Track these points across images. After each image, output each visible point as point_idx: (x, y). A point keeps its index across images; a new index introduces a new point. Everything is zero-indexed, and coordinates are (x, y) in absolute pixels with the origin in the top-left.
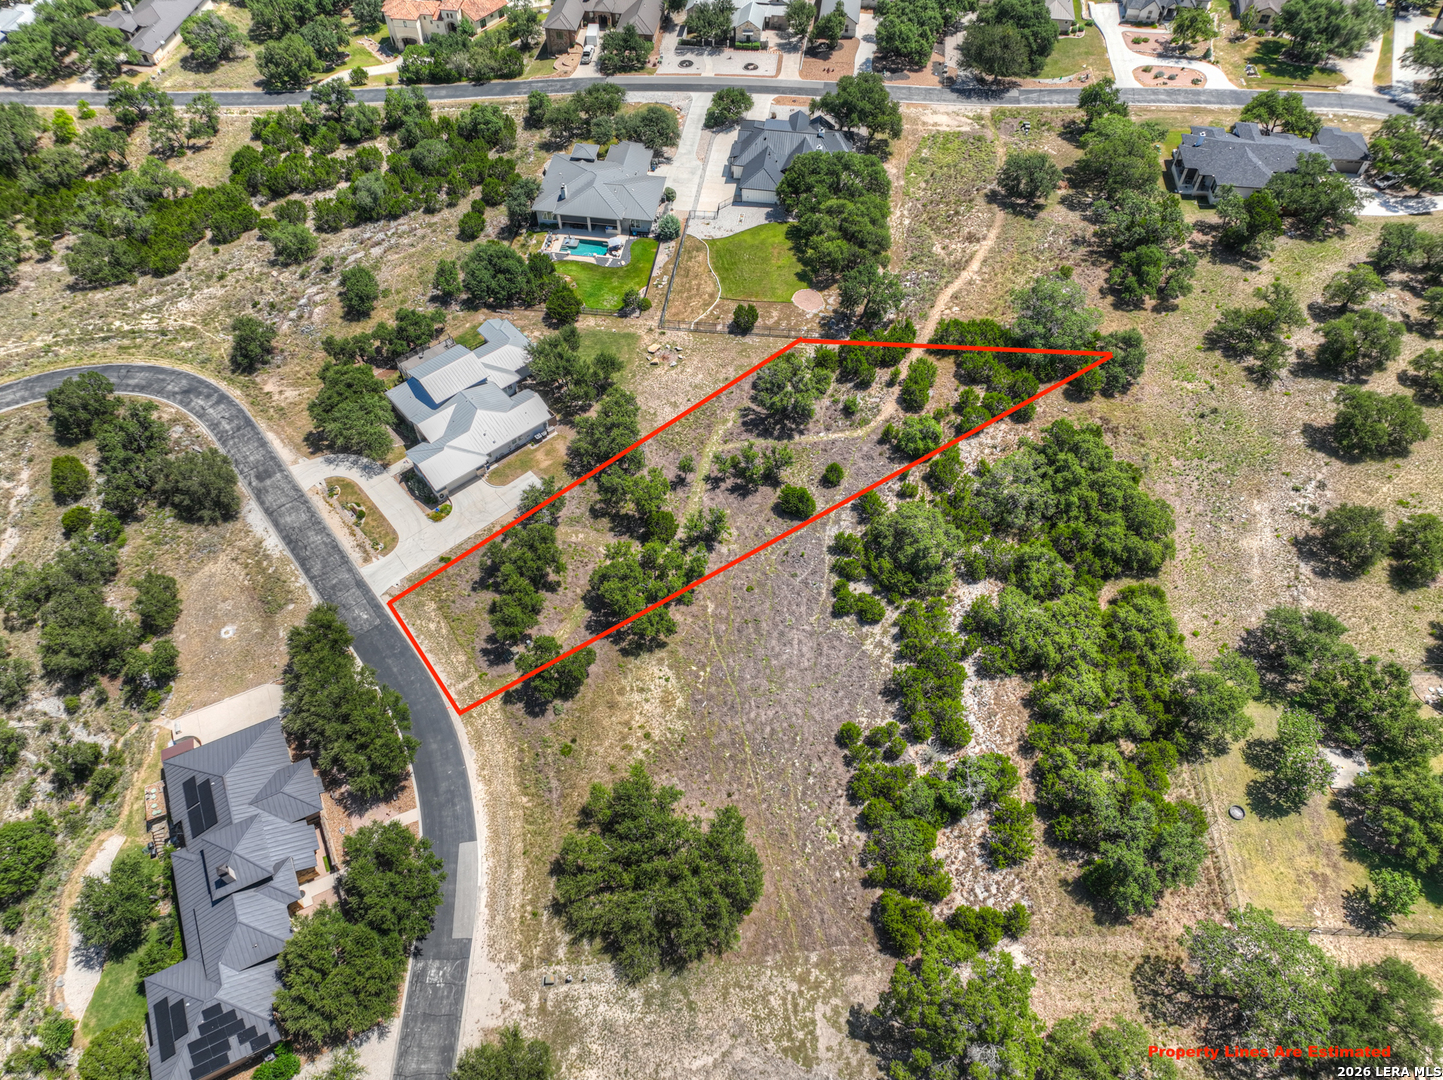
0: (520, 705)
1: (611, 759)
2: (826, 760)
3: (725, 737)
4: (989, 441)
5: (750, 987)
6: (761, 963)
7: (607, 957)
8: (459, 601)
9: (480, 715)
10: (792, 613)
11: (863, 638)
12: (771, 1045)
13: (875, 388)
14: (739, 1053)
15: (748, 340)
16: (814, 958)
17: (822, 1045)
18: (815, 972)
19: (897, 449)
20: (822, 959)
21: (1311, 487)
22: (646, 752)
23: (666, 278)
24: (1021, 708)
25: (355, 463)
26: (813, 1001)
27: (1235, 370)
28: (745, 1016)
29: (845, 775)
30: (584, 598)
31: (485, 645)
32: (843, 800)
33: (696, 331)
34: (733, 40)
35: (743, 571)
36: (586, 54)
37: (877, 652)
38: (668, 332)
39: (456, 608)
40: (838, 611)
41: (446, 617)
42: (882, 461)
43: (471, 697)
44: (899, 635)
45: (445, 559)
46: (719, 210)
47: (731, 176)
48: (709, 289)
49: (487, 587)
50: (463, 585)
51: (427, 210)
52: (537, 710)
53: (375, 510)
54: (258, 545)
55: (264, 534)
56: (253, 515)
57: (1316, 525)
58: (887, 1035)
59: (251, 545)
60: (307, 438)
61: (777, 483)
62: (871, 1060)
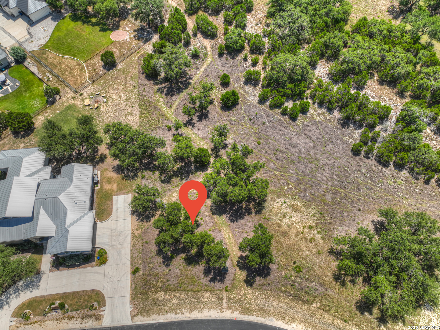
0: (258, 278)
1: (314, 251)
2: (361, 164)
3: (329, 197)
4: (252, 25)
7: (419, 310)
8: (170, 278)
9: (249, 303)
10: (283, 135)
11: (312, 118)
13: (192, 41)
15: (119, 67)
19: (229, 53)
22: (318, 233)
23: (48, 74)
24: (382, 87)
25: (17, 291)
29: (372, 162)
30: (213, 214)
31: (209, 278)
32: (384, 169)
33: (93, 82)
35: (247, 140)
38: (83, 92)
39: (173, 282)
40: (293, 118)
41: (175, 290)
42: (231, 62)
43: (235, 302)
44: (321, 105)
45: (135, 272)
46: (29, 33)
47: (12, 17)
48: (74, 63)
49: (172, 258)
50: (160, 270)
52: (266, 272)
53: (66, 295)
61: (211, 103)
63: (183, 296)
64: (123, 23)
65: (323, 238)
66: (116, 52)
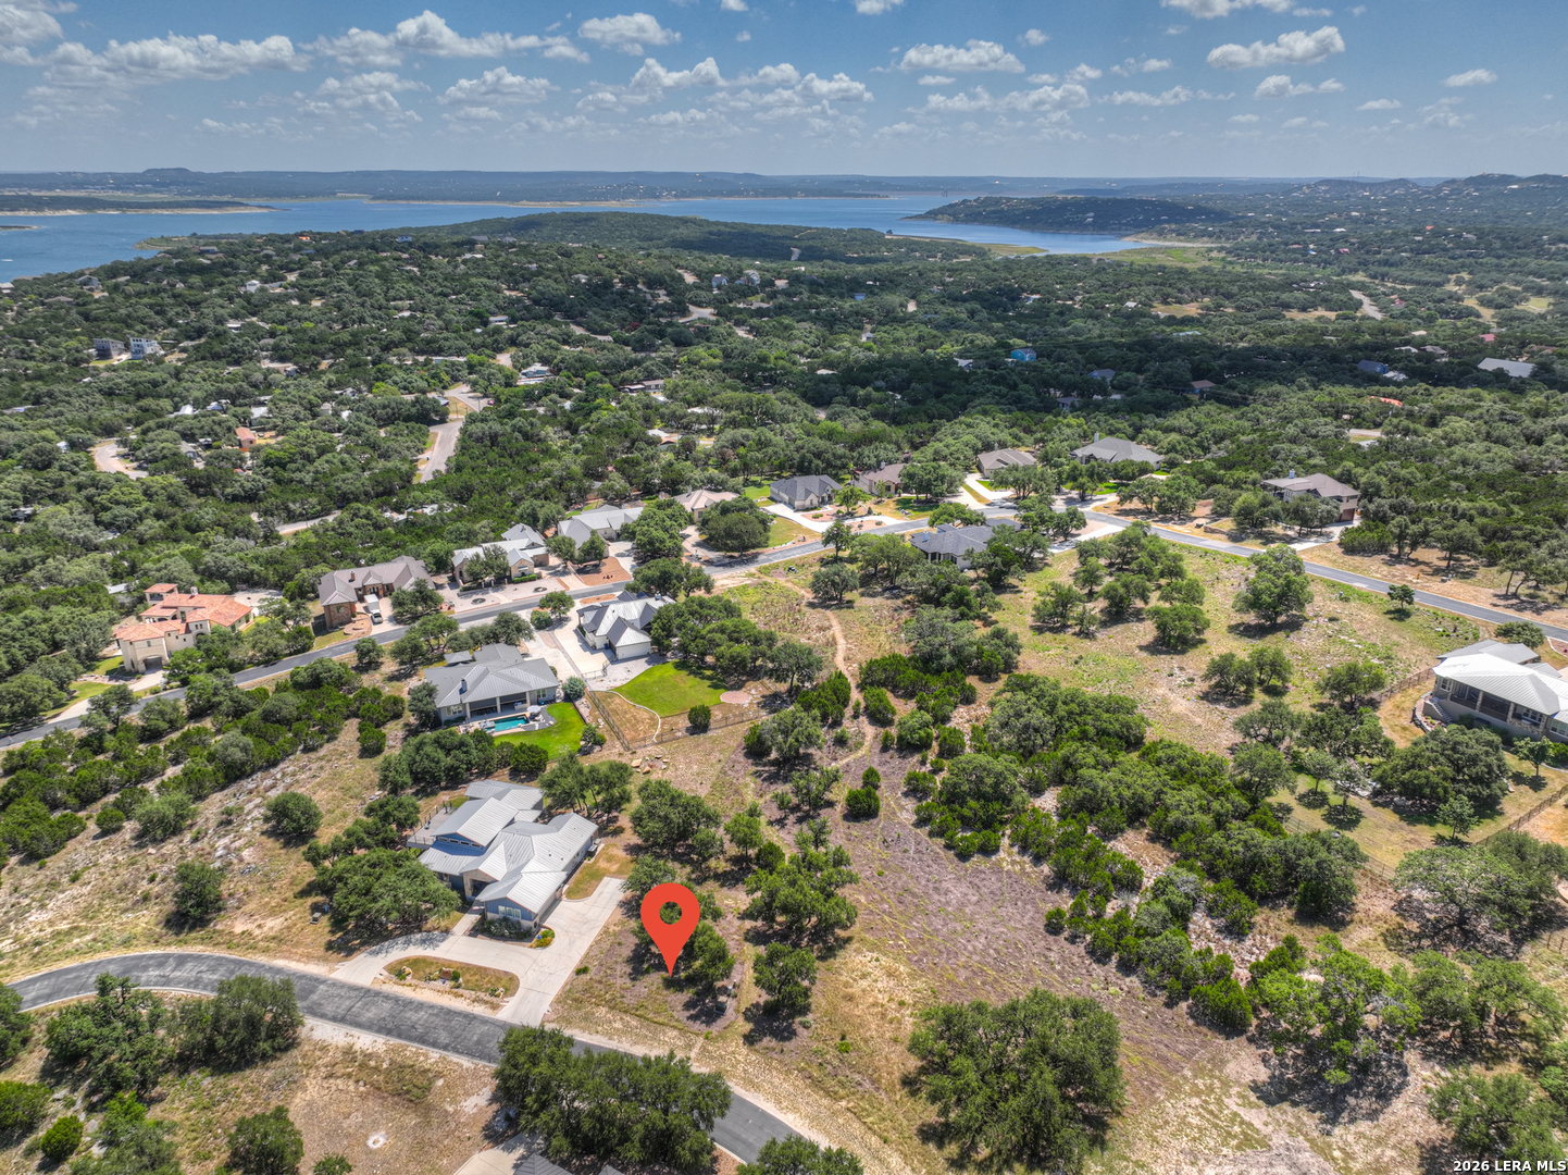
0: (768, 1039)
1: (888, 1035)
2: (1055, 948)
3: (964, 974)
5: (1167, 1122)
6: (1155, 1101)
8: (628, 995)
9: (734, 1067)
10: (930, 873)
11: (998, 865)
12: (1225, 1151)
13: (847, 723)
14: (1210, 1172)
15: (710, 734)
16: (1189, 1074)
17: (1258, 1124)
18: (1199, 1082)
19: (900, 749)
20: (1193, 1070)
21: (1177, 671)
22: (913, 1015)
23: (601, 720)
24: (1152, 845)
25: (408, 943)
26: (1219, 1101)
27: (1067, 636)
28: (1185, 1144)
29: (1077, 950)
31: (688, 1014)
32: (1094, 966)
33: (661, 742)
34: (509, 578)
35: (862, 866)
36: (378, 615)
37: (1017, 868)
38: (639, 751)
39: (630, 1000)
40: (963, 856)
41: (626, 1012)
42: (897, 762)
43: (712, 1058)
44: (1024, 850)
45: (582, 971)
46: (604, 669)
47: (593, 649)
48: (646, 715)
49: (647, 972)
50: (619, 982)
51: (307, 750)
52: (786, 1034)
53: (468, 968)
54: (349, 1052)
55: (349, 1039)
56: (319, 1031)
57: (1202, 686)
58: (1292, 1087)
59: (339, 1055)
60: (330, 946)
61: (830, 804)
62: (1301, 1111)
63: (634, 1023)
64: (751, 684)
65: (915, 1024)
66: (717, 714)
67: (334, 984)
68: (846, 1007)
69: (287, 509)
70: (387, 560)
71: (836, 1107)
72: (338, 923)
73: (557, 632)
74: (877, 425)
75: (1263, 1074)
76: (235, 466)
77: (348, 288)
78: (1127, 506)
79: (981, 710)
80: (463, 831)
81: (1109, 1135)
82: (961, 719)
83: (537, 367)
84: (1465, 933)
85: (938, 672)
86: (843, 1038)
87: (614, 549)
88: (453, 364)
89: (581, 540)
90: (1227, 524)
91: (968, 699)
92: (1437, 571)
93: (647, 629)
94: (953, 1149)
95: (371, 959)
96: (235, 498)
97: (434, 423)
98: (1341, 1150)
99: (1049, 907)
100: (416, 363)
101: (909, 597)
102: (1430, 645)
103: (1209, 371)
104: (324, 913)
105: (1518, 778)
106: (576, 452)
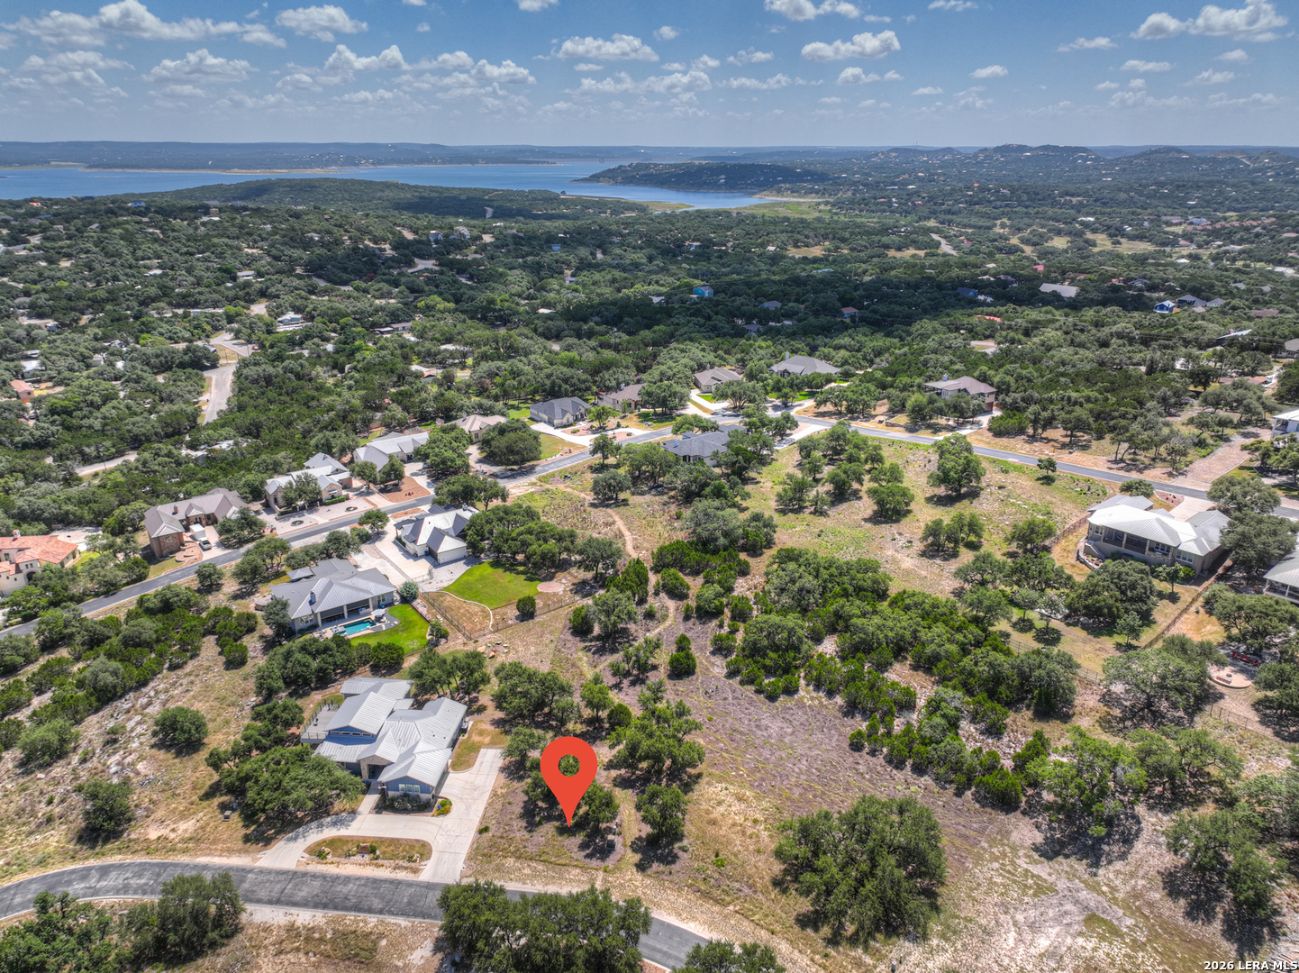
0: (656, 865)
1: (751, 848)
2: (861, 761)
3: (797, 792)
5: (979, 885)
6: (966, 870)
7: (894, 939)
8: (529, 845)
10: (750, 714)
11: (801, 702)
12: (1026, 899)
13: (650, 599)
14: (1020, 917)
15: (537, 619)
16: (986, 845)
17: (1045, 876)
18: (995, 850)
19: (699, 617)
20: (988, 842)
21: (897, 536)
22: (766, 829)
23: (439, 617)
24: (915, 673)
25: (321, 826)
26: (1013, 863)
27: (806, 515)
28: (996, 898)
29: (879, 761)
30: (618, 786)
31: (584, 853)
32: (895, 772)
33: (497, 631)
34: (321, 500)
35: (694, 714)
36: (207, 542)
38: (480, 640)
39: (531, 849)
40: (772, 698)
41: (531, 859)
42: (699, 627)
44: (818, 688)
45: (483, 830)
46: (430, 573)
47: (415, 557)
48: (477, 609)
49: (540, 823)
50: (518, 835)
51: (173, 668)
52: (670, 859)
53: (382, 841)
54: (291, 928)
55: (289, 918)
56: (258, 915)
57: (919, 546)
58: (1062, 844)
59: (284, 934)
60: (247, 839)
61: (655, 667)
62: (1072, 861)
63: (540, 867)
64: (560, 575)
65: (771, 836)
66: (539, 603)
67: (261, 871)
68: (711, 830)
69: (82, 453)
70: (201, 493)
71: (726, 911)
72: (249, 816)
73: (378, 544)
74: (608, 354)
75: (1039, 838)
76: (19, 416)
77: (94, 249)
78: (823, 409)
79: (756, 579)
80: (353, 723)
81: (940, 901)
82: (742, 587)
83: (290, 315)
84: (1154, 713)
85: (715, 552)
86: (717, 856)
87: (410, 469)
88: (213, 315)
89: (381, 464)
90: (902, 419)
91: (744, 571)
92: (1064, 446)
93: (462, 535)
94: (826, 931)
95: (291, 844)
96: (25, 446)
97: (207, 368)
98: (1107, 885)
99: (849, 731)
100: (175, 315)
101: (672, 493)
102: (1074, 502)
103: (852, 300)
104: (234, 810)
105: (1161, 595)
106: (350, 388)
